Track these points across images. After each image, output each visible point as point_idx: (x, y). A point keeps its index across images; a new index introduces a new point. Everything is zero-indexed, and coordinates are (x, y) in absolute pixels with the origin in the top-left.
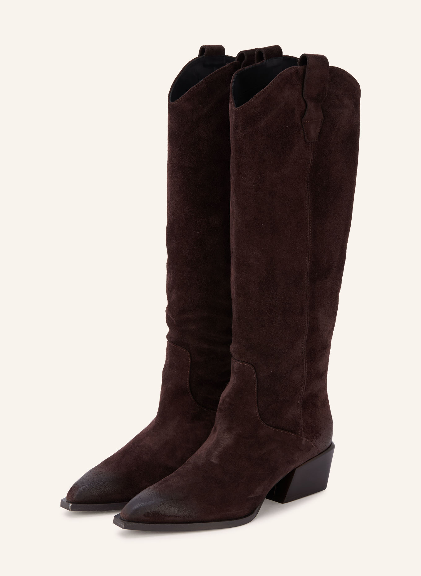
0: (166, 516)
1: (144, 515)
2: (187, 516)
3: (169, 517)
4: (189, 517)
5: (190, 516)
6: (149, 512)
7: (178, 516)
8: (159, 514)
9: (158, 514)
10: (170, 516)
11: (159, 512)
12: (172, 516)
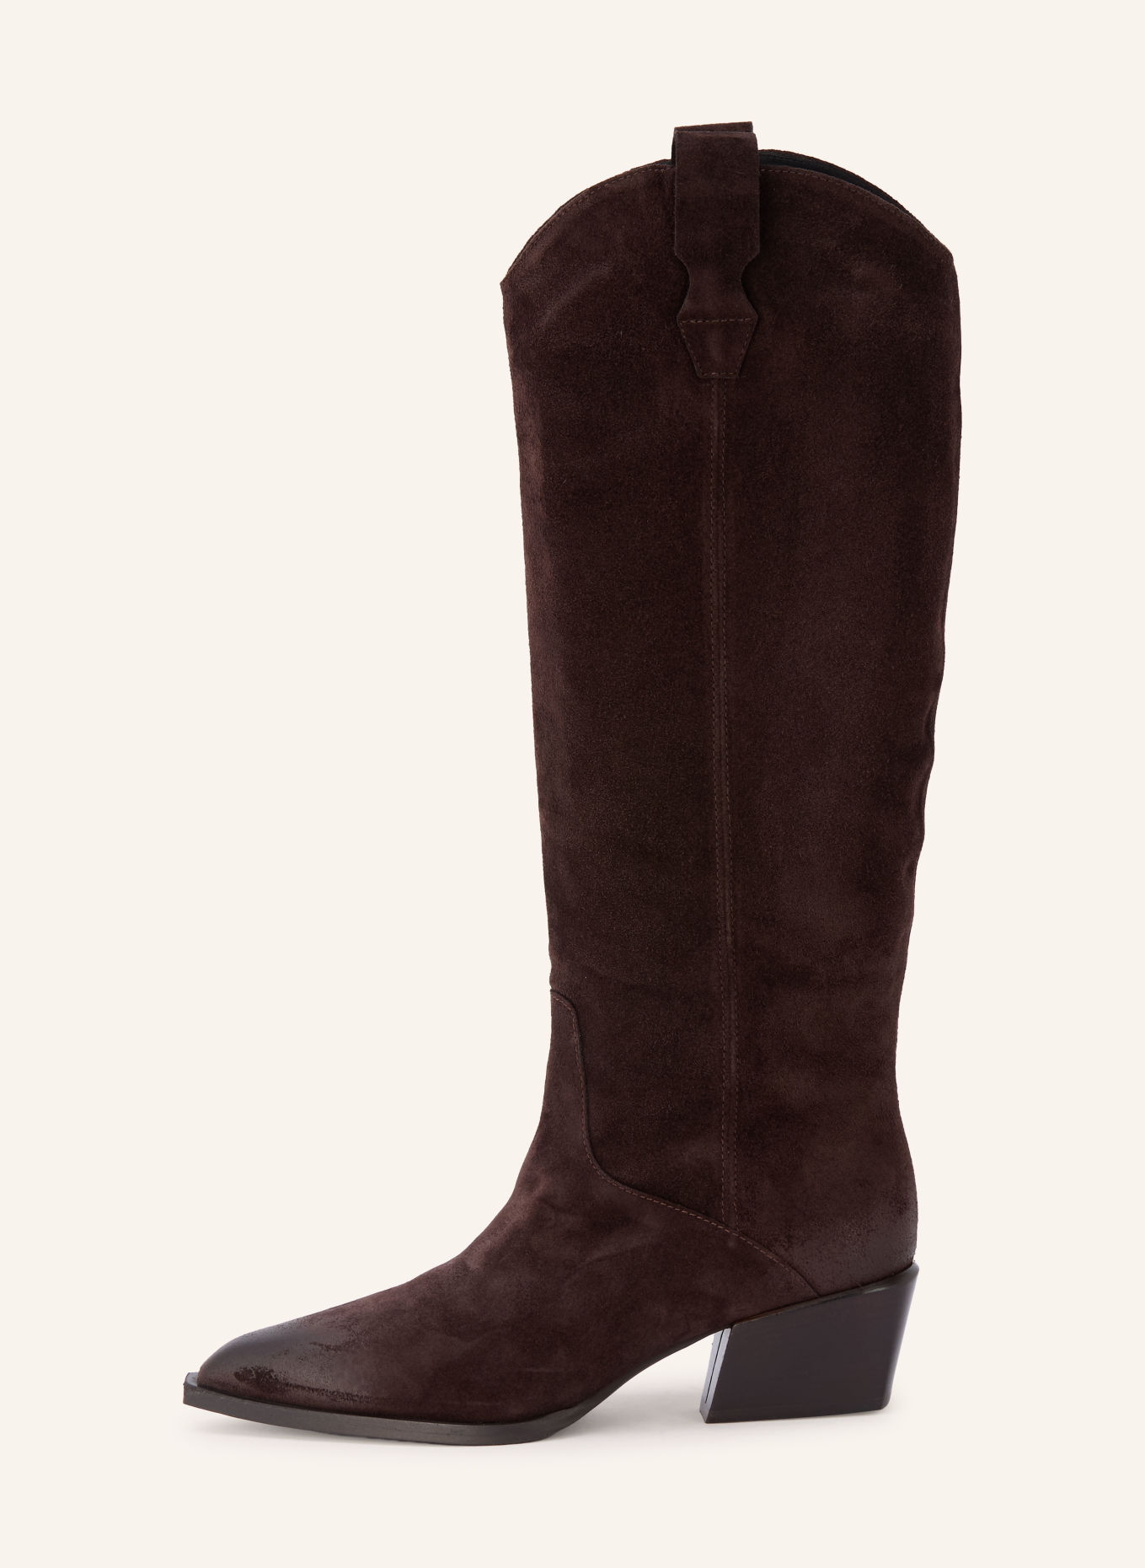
0: (287, 1385)
1: (237, 1375)
2: (338, 1393)
3: (295, 1389)
4: (346, 1397)
5: (348, 1394)
6: (249, 1367)
7: (317, 1390)
8: (271, 1377)
9: (268, 1377)
10: (298, 1386)
11: (272, 1371)
12: (303, 1388)
